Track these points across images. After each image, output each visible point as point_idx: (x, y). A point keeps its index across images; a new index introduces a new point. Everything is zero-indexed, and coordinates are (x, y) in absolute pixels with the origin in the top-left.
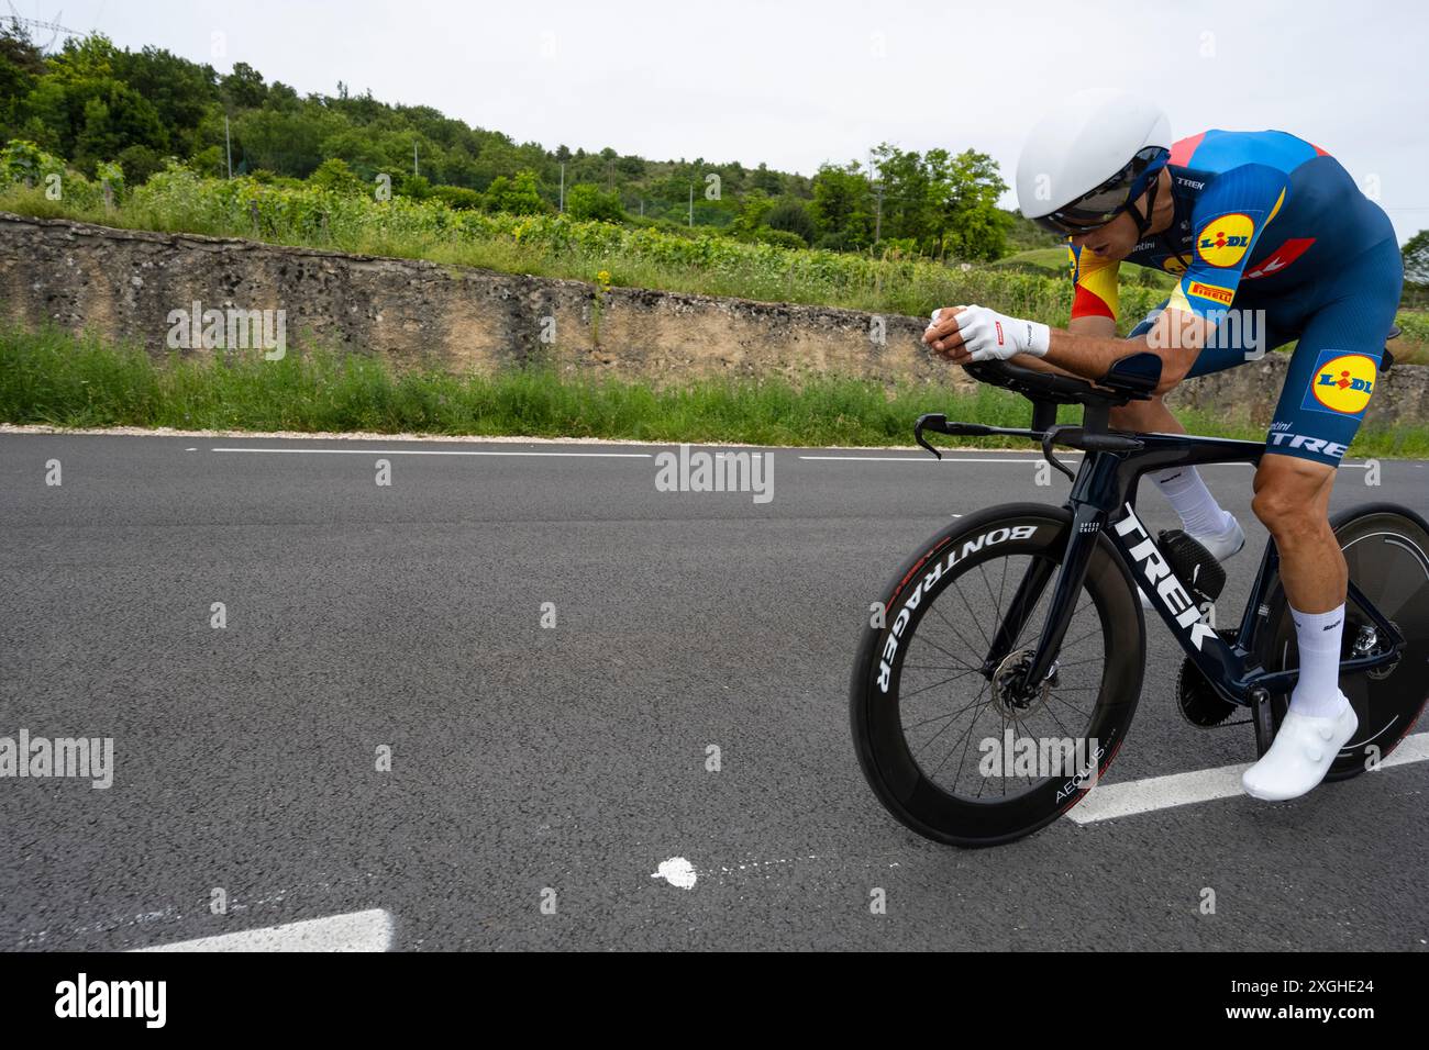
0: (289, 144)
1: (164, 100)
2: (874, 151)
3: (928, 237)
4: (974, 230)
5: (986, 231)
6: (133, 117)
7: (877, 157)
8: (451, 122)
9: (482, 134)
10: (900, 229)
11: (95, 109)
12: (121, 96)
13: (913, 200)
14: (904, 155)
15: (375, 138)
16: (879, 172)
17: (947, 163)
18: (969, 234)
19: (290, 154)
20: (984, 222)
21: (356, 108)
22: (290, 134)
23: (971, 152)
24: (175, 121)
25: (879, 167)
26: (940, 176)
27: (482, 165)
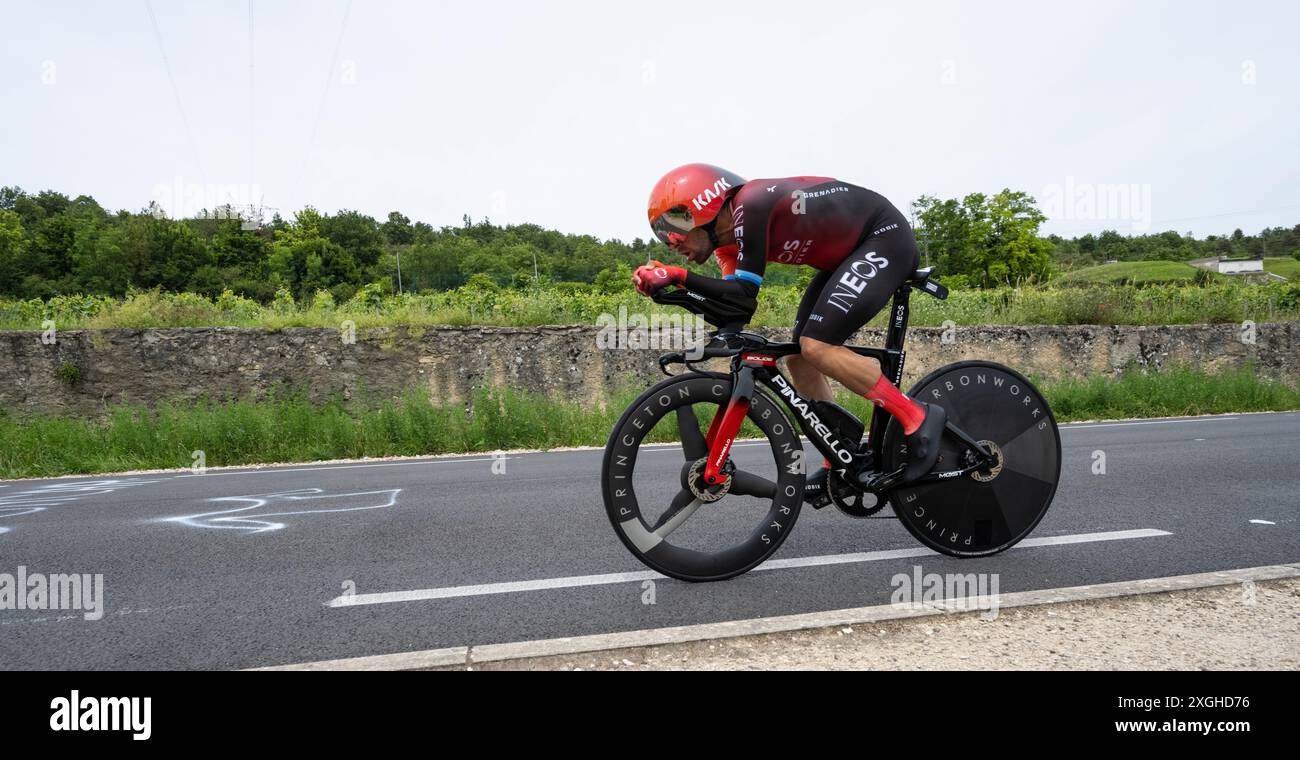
0: (436, 268)
1: (354, 248)
2: (915, 204)
3: (975, 271)
4: (1019, 259)
5: (1030, 258)
6: (337, 263)
7: (918, 209)
8: (549, 232)
9: (575, 240)
10: (946, 267)
11: (312, 261)
12: (329, 249)
13: (956, 240)
14: (943, 203)
15: (499, 254)
16: (922, 221)
17: (985, 204)
18: (1014, 262)
19: (438, 275)
20: (1028, 251)
21: (478, 233)
22: (436, 260)
23: (1006, 192)
24: (363, 261)
25: (921, 217)
26: (979, 217)
27: (578, 263)
